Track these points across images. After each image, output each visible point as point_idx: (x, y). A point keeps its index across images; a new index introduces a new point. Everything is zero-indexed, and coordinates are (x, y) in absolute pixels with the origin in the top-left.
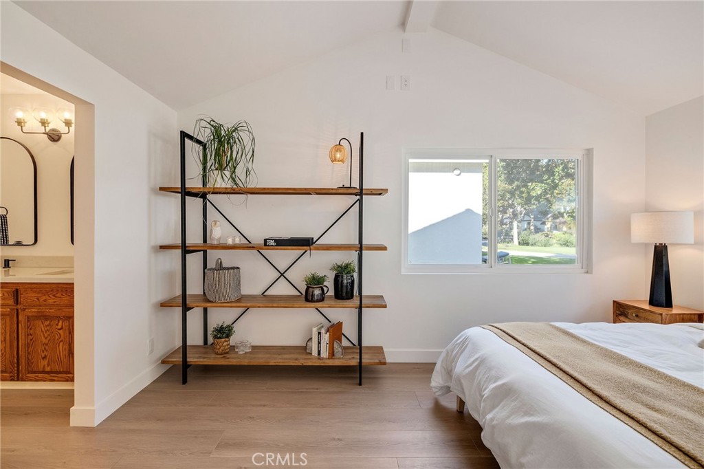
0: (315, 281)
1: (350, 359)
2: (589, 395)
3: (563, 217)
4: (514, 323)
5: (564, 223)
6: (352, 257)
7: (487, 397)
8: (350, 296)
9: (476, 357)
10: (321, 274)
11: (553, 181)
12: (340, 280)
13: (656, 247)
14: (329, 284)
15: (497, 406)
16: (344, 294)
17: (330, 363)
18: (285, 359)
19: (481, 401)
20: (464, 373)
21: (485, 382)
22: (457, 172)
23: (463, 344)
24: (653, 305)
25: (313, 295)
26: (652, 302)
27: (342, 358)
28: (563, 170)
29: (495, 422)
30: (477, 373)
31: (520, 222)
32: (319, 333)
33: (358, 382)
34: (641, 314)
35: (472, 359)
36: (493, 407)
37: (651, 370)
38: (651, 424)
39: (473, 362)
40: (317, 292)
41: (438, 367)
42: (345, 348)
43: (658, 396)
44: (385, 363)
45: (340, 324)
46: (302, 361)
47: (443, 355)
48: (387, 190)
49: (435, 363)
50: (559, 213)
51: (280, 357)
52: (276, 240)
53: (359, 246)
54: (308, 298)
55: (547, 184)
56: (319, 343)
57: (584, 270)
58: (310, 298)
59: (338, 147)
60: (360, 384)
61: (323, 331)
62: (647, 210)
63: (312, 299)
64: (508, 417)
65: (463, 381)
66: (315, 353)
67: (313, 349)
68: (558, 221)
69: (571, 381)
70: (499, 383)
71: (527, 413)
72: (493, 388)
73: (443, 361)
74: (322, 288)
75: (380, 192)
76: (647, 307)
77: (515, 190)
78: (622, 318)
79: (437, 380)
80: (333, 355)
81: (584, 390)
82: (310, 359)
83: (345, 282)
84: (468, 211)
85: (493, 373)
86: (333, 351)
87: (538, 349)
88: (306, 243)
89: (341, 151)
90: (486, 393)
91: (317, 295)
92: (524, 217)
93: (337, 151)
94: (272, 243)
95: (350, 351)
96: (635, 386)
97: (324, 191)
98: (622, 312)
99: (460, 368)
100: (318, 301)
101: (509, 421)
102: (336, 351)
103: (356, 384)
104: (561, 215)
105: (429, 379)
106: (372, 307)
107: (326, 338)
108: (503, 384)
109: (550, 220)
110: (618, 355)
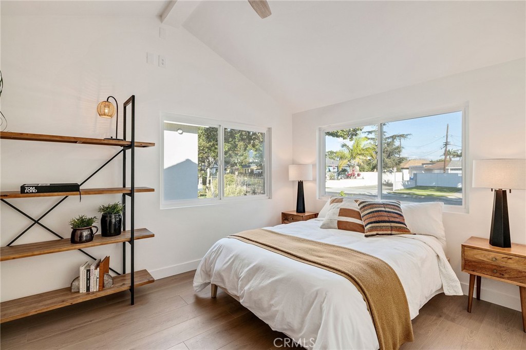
0: (83, 223)
1: (121, 286)
2: (295, 258)
3: (237, 166)
4: (246, 231)
5: (238, 169)
6: (117, 199)
7: (244, 277)
8: (118, 232)
9: (231, 255)
10: (89, 216)
11: (234, 143)
12: (108, 219)
13: (299, 182)
14: (97, 224)
15: (251, 280)
16: (113, 231)
17: (103, 294)
18: (48, 305)
19: (238, 281)
20: (223, 269)
21: (241, 269)
22: (180, 131)
23: (219, 250)
24: (299, 213)
25: (81, 236)
26: (298, 211)
27: (113, 287)
28: (240, 136)
29: (251, 289)
30: (233, 265)
31: (211, 169)
32: (88, 271)
33: (130, 302)
34: (294, 218)
35: (229, 257)
36: (249, 281)
37: (312, 241)
38: (322, 263)
39: (230, 259)
40: (86, 233)
41: (198, 272)
42: (113, 278)
43: (319, 251)
44: (153, 281)
45: (107, 259)
46: (69, 301)
47: (202, 263)
48: (154, 144)
49: (196, 270)
50: (234, 162)
51: (41, 304)
52: (36, 187)
53: (130, 189)
54: (75, 239)
55: (231, 144)
56: (88, 279)
57: (268, 197)
58: (77, 239)
59: (107, 103)
60: (132, 303)
61: (92, 268)
62: (293, 164)
63: (80, 240)
64: (260, 283)
65: (223, 274)
66: (83, 289)
67: (81, 287)
68: (234, 168)
69: (286, 255)
70: (251, 266)
71: (271, 277)
72: (248, 270)
73: (202, 266)
74: (91, 229)
75: (144, 146)
76: (295, 213)
77: (212, 147)
78: (286, 221)
79: (198, 281)
80: (103, 287)
81: (293, 257)
82: (79, 296)
83: (113, 221)
84: (188, 161)
85: (246, 261)
86: (103, 283)
87: (265, 243)
88: (73, 188)
89: (109, 107)
90: (243, 275)
91: (86, 236)
92: (214, 165)
93: (105, 106)
94: (33, 190)
95: (118, 280)
96: (311, 250)
97: (95, 141)
98: (286, 218)
99: (219, 266)
100: (87, 241)
101: (261, 285)
102: (105, 282)
103: (129, 305)
104: (236, 164)
105: (192, 283)
106: (142, 238)
107: (95, 273)
108: (254, 266)
109: (229, 167)
110: (298, 238)
